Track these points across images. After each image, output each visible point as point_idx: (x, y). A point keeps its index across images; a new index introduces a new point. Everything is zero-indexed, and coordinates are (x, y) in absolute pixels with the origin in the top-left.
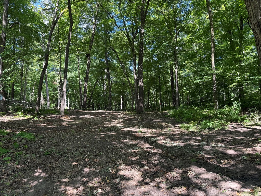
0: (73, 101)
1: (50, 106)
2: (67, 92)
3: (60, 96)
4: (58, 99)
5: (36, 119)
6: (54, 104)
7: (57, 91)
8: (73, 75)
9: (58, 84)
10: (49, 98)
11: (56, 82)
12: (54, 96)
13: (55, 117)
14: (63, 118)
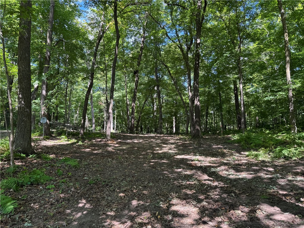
0: (120, 123)
1: (95, 129)
2: (114, 114)
3: (106, 118)
4: (104, 121)
5: (80, 143)
6: (100, 127)
7: (103, 112)
8: (120, 94)
9: (104, 105)
10: (94, 121)
11: (102, 102)
12: (99, 118)
13: (101, 141)
14: (110, 142)
